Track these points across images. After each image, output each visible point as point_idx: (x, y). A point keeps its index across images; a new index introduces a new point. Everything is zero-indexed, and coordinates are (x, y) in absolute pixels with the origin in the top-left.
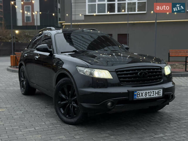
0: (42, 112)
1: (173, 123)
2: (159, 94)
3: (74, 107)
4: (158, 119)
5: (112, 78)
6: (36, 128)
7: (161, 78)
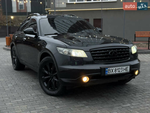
0: (29, 85)
1: (138, 94)
2: (127, 70)
3: (55, 81)
4: (126, 90)
5: (87, 57)
6: (23, 99)
7: (128, 57)
